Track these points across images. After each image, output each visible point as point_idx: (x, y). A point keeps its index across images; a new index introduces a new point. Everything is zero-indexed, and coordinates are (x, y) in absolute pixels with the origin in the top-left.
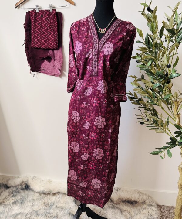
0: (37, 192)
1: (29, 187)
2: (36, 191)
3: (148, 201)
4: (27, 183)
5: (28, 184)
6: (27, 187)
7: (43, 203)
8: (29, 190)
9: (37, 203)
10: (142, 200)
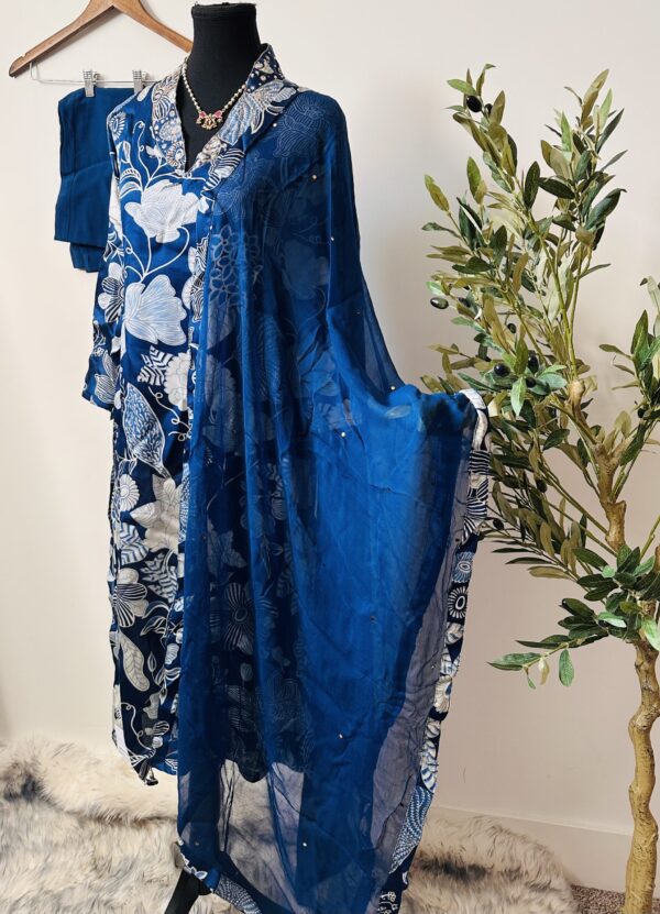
0: (68, 813)
1: (40, 788)
2: (67, 808)
3: (530, 866)
4: (32, 771)
5: (37, 777)
6: (29, 788)
7: (88, 858)
8: (37, 799)
9: (62, 860)
10: (508, 864)
